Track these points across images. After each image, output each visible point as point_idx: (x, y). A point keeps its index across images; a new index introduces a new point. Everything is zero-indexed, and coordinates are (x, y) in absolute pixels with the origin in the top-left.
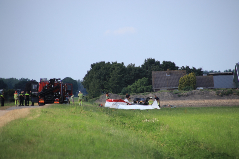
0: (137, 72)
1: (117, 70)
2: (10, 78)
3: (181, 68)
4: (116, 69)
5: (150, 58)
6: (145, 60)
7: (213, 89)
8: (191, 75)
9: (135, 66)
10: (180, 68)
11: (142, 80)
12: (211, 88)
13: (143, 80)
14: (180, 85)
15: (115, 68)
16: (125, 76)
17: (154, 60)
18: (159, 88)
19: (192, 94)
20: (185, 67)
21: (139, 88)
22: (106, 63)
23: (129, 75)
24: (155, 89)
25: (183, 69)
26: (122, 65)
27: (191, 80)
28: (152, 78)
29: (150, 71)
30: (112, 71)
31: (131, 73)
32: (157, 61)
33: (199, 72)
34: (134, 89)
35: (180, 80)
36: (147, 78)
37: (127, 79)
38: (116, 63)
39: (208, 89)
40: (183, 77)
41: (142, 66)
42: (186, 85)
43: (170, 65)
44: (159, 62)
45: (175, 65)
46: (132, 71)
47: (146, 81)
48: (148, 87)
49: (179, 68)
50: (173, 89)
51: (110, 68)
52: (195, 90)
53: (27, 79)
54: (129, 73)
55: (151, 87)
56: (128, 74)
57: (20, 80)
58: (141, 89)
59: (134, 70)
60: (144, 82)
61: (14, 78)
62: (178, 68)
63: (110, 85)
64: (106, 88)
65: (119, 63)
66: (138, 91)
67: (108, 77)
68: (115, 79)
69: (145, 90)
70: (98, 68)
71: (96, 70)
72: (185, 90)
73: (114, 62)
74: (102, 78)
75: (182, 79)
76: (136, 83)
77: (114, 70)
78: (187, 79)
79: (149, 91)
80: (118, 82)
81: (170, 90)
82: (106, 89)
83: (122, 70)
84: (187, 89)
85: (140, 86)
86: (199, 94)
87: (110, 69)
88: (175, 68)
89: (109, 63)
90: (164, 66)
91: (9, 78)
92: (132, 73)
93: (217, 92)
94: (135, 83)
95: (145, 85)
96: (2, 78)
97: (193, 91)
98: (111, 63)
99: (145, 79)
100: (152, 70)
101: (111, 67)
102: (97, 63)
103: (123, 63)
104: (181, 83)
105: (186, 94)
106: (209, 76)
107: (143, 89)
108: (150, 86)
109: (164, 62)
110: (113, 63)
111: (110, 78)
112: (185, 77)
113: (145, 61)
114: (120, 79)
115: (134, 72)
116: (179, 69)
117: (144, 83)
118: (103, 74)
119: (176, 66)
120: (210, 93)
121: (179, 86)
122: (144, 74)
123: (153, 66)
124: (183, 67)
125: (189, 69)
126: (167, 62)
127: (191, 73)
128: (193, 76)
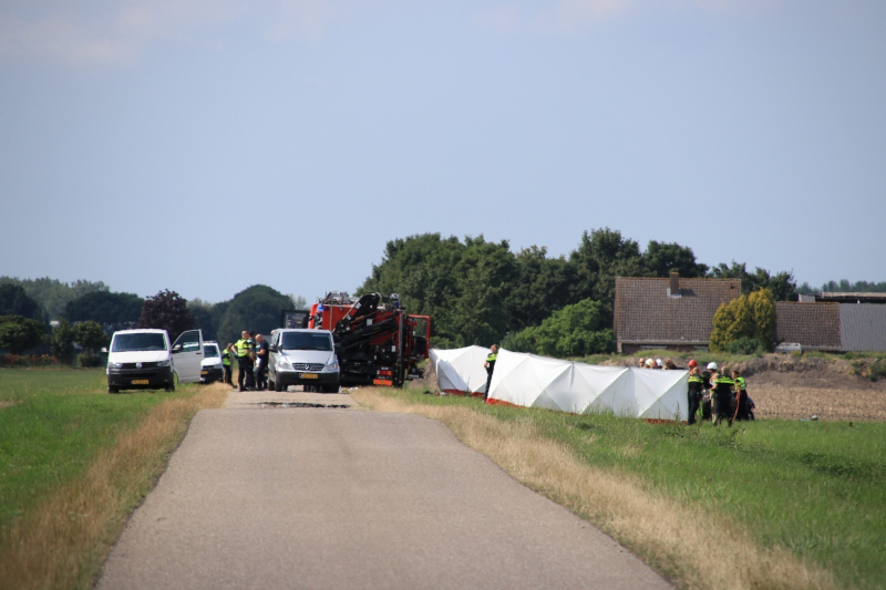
0: (559, 279)
1: (484, 269)
2: (37, 280)
3: (716, 270)
4: (480, 264)
5: (604, 230)
6: (586, 234)
7: (843, 353)
8: (758, 296)
9: (548, 256)
10: (710, 271)
11: (578, 307)
12: (830, 348)
13: (583, 310)
14: (716, 331)
15: (477, 261)
16: (512, 293)
17: (617, 237)
18: (638, 341)
19: (764, 367)
20: (730, 266)
21: (567, 339)
22: (441, 239)
23: (528, 288)
24: (623, 345)
25: (726, 273)
26: (503, 250)
27: (759, 318)
28: (612, 300)
29: (607, 276)
30: (464, 269)
31: (534, 281)
32: (628, 242)
33: (783, 288)
34: (546, 339)
35: (718, 314)
36: (598, 303)
37: (521, 304)
38: (480, 242)
39: (823, 351)
40: (727, 303)
41: (575, 256)
42: (737, 335)
43: (677, 258)
44: (635, 245)
45: (693, 259)
46: (539, 272)
47: (591, 313)
48: (598, 334)
49: (708, 269)
50: (690, 347)
51: (460, 259)
52: (775, 355)
53: (98, 286)
54: (527, 281)
55: (611, 334)
56: (523, 285)
57: (73, 289)
58: (573, 340)
59: (549, 272)
60: (586, 318)
61: (52, 278)
62: (703, 268)
63: (458, 321)
64: (443, 332)
65: (492, 244)
66: (562, 347)
67: (451, 294)
68: (476, 301)
69: (588, 345)
70: (414, 256)
71: (405, 263)
72: (734, 352)
73: (474, 237)
74: (430, 293)
75: (723, 311)
76: (557, 317)
77: (476, 267)
78: (742, 310)
79: (603, 349)
80: (486, 312)
81: (680, 351)
82: (442, 336)
83: (502, 268)
84: (742, 347)
85: (572, 331)
86: (790, 368)
87: (459, 265)
88: (693, 270)
89: (454, 240)
90: (654, 259)
91: (33, 279)
92: (539, 280)
93: (855, 365)
94: (553, 319)
95: (587, 328)
96: (7, 278)
97: (769, 357)
98: (462, 240)
99: (587, 307)
100: (614, 274)
101: (464, 257)
102: (409, 239)
103: (505, 245)
104: (718, 326)
105: (743, 367)
106: (824, 305)
107: (581, 342)
108: (606, 334)
109: (654, 246)
110: (469, 241)
111: (459, 296)
112: (738, 302)
113: (586, 238)
114: (494, 300)
115: (549, 276)
116: (708, 272)
117: (587, 320)
118: (433, 280)
119: (697, 262)
120: (831, 366)
121: (712, 337)
122: (585, 286)
123: (616, 258)
124: (724, 266)
125: (746, 275)
126: (667, 247)
127: (758, 290)
128: (765, 301)
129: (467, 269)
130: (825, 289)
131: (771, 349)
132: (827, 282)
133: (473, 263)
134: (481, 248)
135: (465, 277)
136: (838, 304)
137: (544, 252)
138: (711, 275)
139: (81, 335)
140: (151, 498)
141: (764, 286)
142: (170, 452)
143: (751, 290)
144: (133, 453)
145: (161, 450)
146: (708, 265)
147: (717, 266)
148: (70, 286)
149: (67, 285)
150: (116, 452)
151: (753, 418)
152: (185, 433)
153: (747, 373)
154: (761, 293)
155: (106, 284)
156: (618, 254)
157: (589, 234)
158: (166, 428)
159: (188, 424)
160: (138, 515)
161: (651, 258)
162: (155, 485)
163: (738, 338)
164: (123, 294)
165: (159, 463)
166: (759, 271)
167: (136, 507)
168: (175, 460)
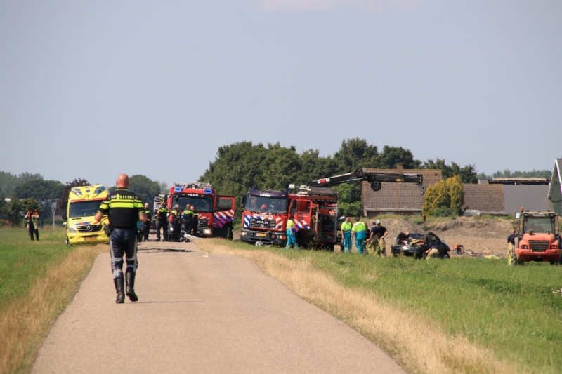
1: (280, 165)
3: (426, 164)
4: (278, 161)
5: (355, 139)
6: (344, 142)
7: (506, 215)
8: (452, 180)
9: (320, 156)
10: (423, 164)
12: (498, 213)
13: (343, 189)
14: (426, 202)
15: (276, 159)
17: (364, 143)
18: (377, 209)
19: (456, 225)
20: (435, 162)
22: (253, 145)
23: (308, 176)
24: (368, 212)
25: (432, 166)
26: (292, 152)
27: (453, 194)
30: (268, 165)
31: (312, 171)
32: (371, 147)
33: (468, 175)
35: (427, 192)
36: (352, 185)
38: (277, 147)
39: (494, 215)
40: (433, 185)
41: (337, 155)
42: (440, 205)
43: (402, 156)
44: (375, 148)
45: (412, 157)
46: (314, 166)
47: (348, 192)
48: (352, 205)
49: (421, 163)
50: (410, 213)
51: (265, 158)
52: (463, 217)
54: (307, 172)
55: (360, 205)
56: (304, 174)
59: (320, 166)
62: (418, 163)
65: (285, 148)
67: (259, 180)
69: (345, 212)
70: (235, 156)
71: (230, 161)
72: (437, 215)
74: (245, 180)
75: (430, 190)
77: (275, 163)
78: (443, 189)
79: (354, 214)
81: (404, 215)
83: (291, 164)
84: (443, 212)
86: (473, 226)
87: (264, 162)
88: (411, 164)
89: (261, 146)
90: (387, 158)
92: (314, 171)
93: (513, 223)
95: (345, 201)
97: (459, 219)
98: (266, 146)
99: (345, 188)
101: (268, 156)
102: (232, 146)
103: (293, 149)
104: (428, 200)
105: (443, 225)
106: (494, 185)
108: (356, 204)
109: (387, 149)
110: (270, 147)
111: (264, 181)
112: (440, 184)
113: (344, 145)
116: (421, 165)
117: (345, 196)
118: (247, 171)
120: (498, 224)
121: (424, 207)
123: (364, 157)
124: (431, 162)
125: (444, 167)
126: (395, 150)
127: (452, 176)
128: (457, 184)
129: (270, 164)
130: (495, 176)
131: (461, 213)
132: (496, 171)
133: (273, 161)
134: (278, 151)
135: (268, 169)
136: (502, 185)
137: (317, 153)
138: (423, 167)
139: (25, 208)
140: (69, 308)
141: (457, 174)
142: (81, 280)
143: (448, 176)
144: (59, 280)
145: (76, 279)
146: (421, 161)
147: (426, 162)
148: (18, 176)
149: (16, 176)
150: (47, 280)
151: (449, 257)
152: (91, 268)
153: (445, 229)
154: (454, 179)
155: (41, 175)
156: (364, 155)
157: (346, 142)
158: (79, 265)
159: (93, 261)
160: (61, 318)
161: (385, 156)
162: (72, 300)
163: (440, 207)
164: (51, 181)
165: (74, 286)
166: (454, 164)
167: (60, 314)
168: (85, 284)
